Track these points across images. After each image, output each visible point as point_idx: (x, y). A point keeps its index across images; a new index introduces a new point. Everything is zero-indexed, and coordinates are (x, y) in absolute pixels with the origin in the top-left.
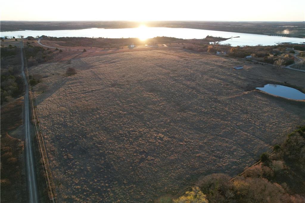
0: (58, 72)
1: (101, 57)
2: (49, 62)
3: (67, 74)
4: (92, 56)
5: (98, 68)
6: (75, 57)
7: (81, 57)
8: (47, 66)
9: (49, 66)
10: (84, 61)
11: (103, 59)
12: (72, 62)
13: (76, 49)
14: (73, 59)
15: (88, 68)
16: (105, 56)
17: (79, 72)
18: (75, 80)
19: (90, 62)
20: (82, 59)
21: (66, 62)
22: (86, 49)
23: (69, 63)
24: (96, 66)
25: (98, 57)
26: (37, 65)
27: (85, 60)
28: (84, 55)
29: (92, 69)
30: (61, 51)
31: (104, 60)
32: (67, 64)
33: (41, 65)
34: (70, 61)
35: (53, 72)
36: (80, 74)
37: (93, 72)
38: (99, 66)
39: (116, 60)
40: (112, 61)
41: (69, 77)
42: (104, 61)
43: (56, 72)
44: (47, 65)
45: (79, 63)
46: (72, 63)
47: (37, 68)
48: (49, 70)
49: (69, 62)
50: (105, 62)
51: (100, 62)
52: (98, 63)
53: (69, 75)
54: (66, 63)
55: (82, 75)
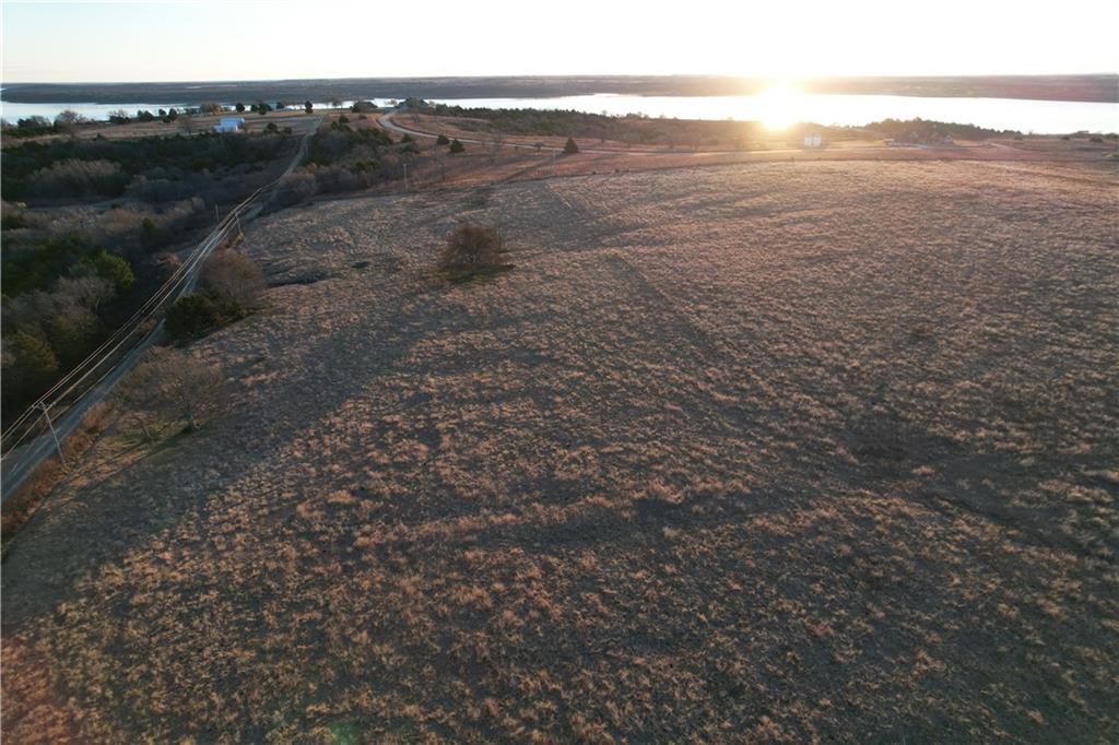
0: (397, 252)
1: (663, 178)
2: (378, 194)
3: (445, 266)
4: (613, 171)
5: (661, 243)
6: (518, 175)
7: (548, 172)
8: (355, 214)
9: (369, 209)
10: (568, 192)
11: (682, 191)
12: (498, 196)
13: (529, 142)
14: (510, 181)
15: (593, 239)
16: (687, 175)
17: (528, 258)
18: (492, 327)
19: (601, 199)
20: (552, 185)
21: (464, 196)
22: (577, 144)
23: (481, 203)
24: (644, 226)
25: (643, 176)
26: (310, 204)
27: (571, 189)
28: (567, 166)
29: (620, 245)
30: (457, 148)
31: (687, 194)
32: (465, 209)
33: (331, 205)
34: (488, 190)
35: (370, 246)
36: (537, 278)
37: (633, 270)
38: (665, 228)
39: (769, 199)
40: (744, 203)
41: (455, 296)
42: (690, 200)
43: (386, 249)
44: (360, 204)
45: (535, 205)
46: (498, 204)
47: (299, 217)
48: (352, 234)
49: (480, 199)
50: (696, 207)
51: (666, 208)
52: (649, 208)
53: (455, 282)
54: (462, 201)
55: (547, 289)
